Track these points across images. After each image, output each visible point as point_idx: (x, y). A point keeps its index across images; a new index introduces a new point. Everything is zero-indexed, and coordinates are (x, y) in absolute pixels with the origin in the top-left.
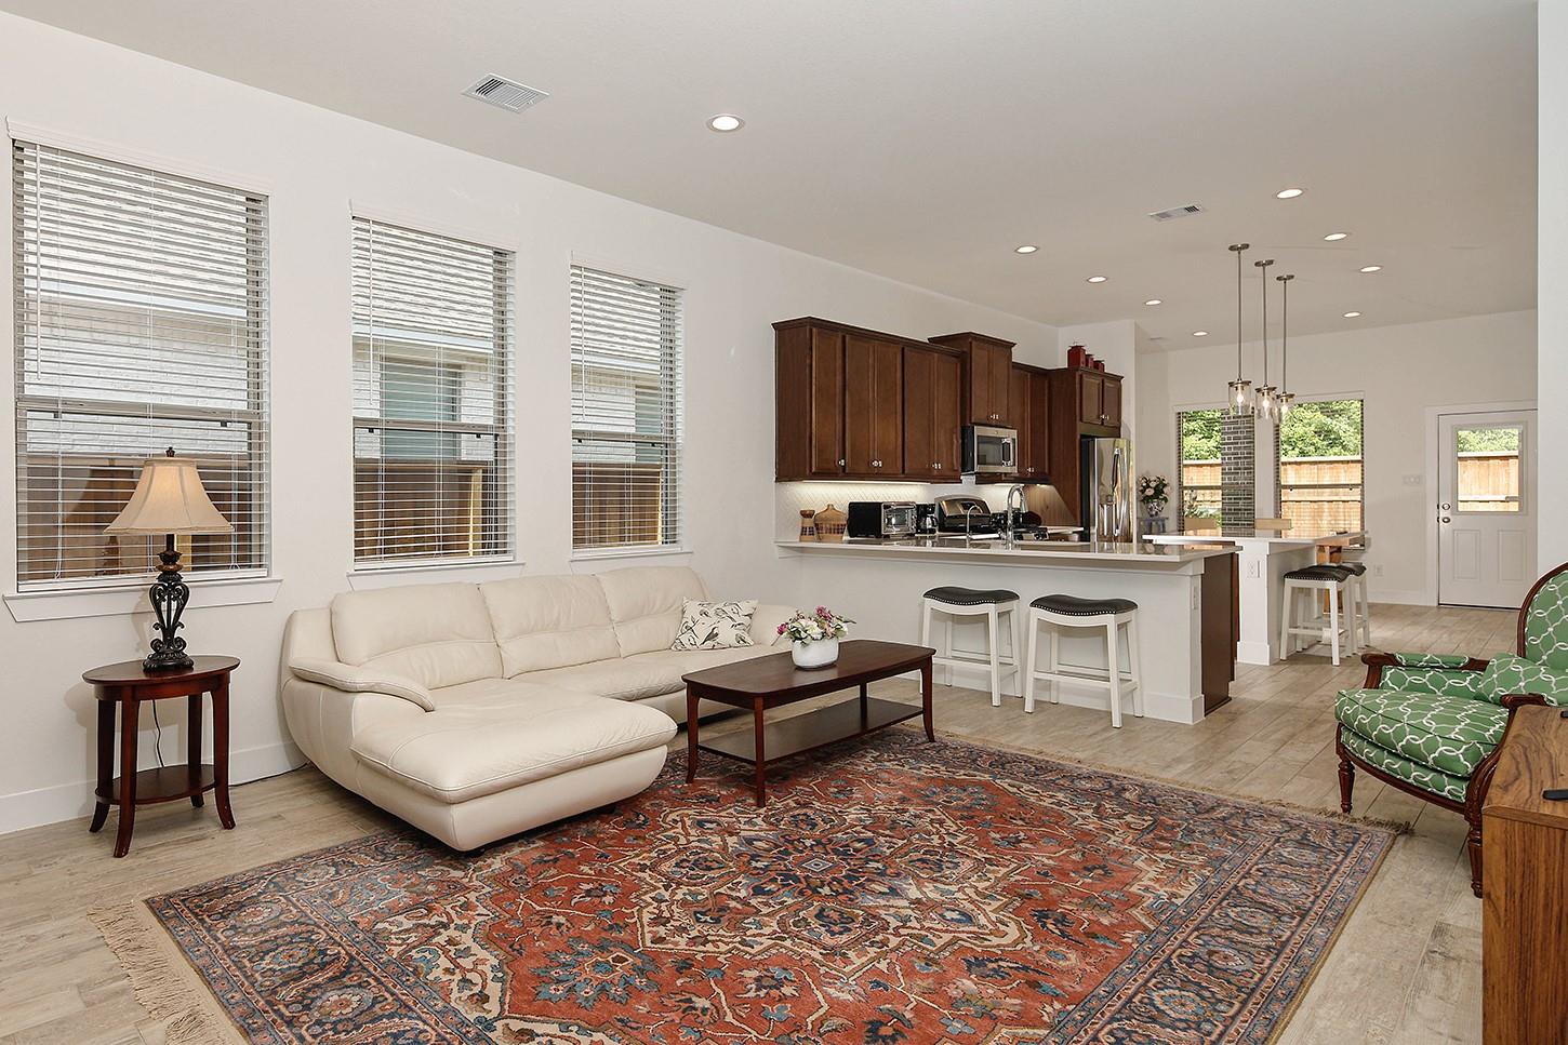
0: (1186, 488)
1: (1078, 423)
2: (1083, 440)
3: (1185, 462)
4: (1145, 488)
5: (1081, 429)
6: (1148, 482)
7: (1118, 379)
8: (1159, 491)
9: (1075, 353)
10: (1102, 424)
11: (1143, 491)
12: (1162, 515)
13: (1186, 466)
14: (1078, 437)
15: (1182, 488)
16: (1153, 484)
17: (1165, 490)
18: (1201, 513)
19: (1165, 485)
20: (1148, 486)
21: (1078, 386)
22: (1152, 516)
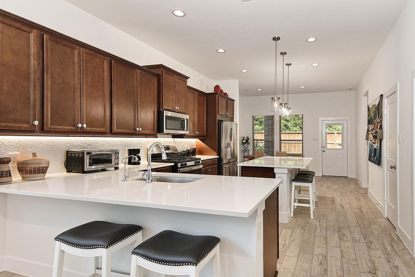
0: (255, 140)
1: (217, 115)
2: (219, 122)
3: (255, 132)
4: (243, 140)
5: (218, 118)
6: (244, 138)
7: (233, 101)
8: (247, 141)
9: (217, 87)
10: (227, 116)
11: (242, 141)
12: (248, 149)
13: (255, 133)
14: (217, 121)
15: (254, 140)
16: (245, 139)
17: (249, 141)
18: (259, 146)
19: (249, 139)
20: (244, 139)
21: (217, 100)
22: (245, 149)
